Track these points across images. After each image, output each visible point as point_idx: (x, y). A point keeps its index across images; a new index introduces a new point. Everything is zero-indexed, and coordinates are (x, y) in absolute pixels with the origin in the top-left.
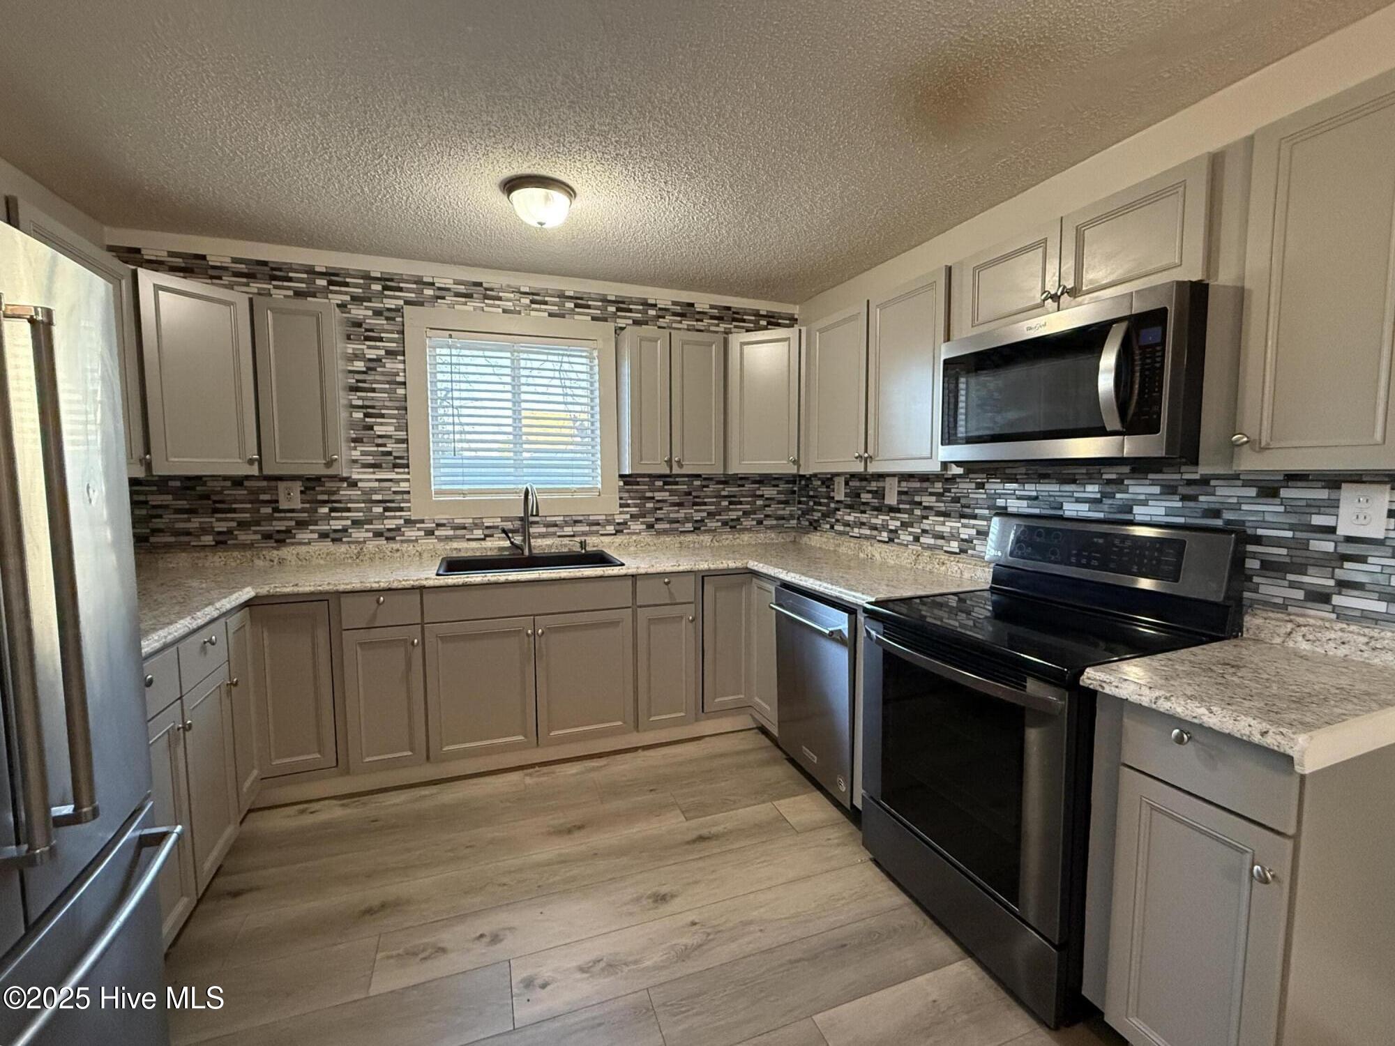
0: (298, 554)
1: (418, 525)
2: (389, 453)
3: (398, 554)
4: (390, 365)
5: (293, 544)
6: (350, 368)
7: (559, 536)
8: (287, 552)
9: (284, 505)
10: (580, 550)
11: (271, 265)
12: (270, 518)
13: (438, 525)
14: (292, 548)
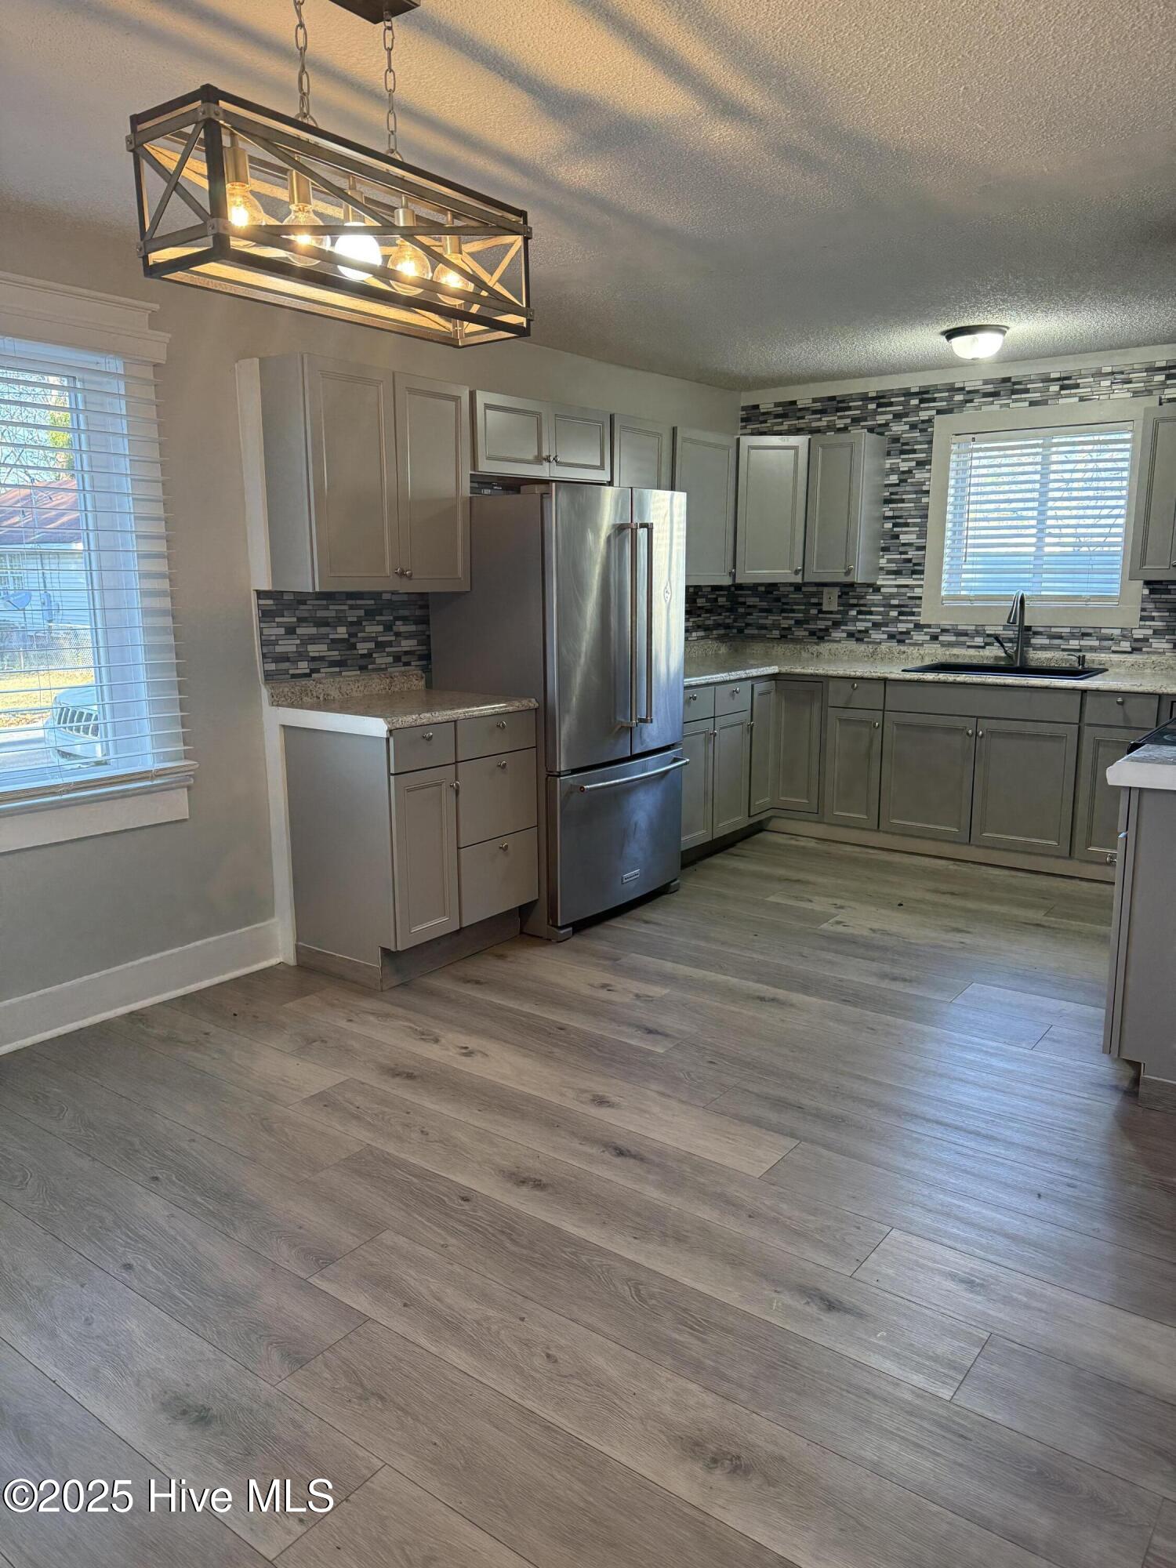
0: (830, 650)
1: (925, 630)
2: (909, 560)
3: (904, 655)
4: (919, 475)
5: (829, 641)
6: (886, 482)
7: (1064, 650)
8: (824, 648)
9: (825, 608)
10: (1077, 665)
11: (838, 399)
12: (816, 618)
13: (944, 631)
14: (828, 644)
